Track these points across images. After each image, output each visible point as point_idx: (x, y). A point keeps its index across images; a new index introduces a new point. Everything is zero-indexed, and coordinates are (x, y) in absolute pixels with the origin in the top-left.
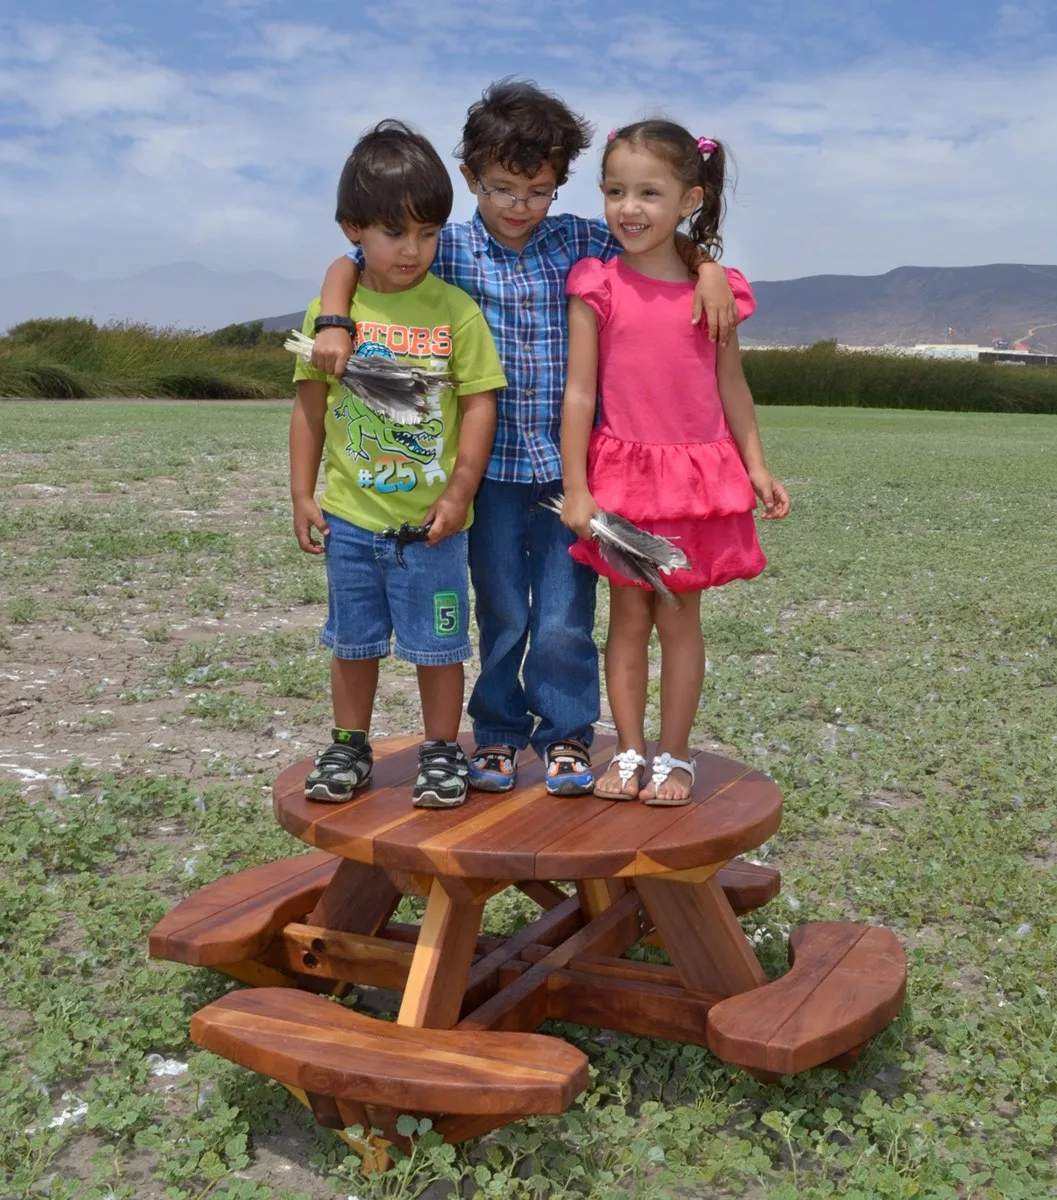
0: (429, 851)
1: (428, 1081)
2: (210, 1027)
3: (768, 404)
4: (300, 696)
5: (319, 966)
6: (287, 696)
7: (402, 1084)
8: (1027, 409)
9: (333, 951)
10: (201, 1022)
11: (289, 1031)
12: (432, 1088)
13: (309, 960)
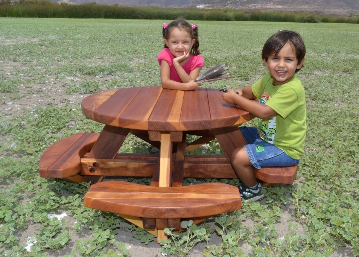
0: (173, 123)
1: (197, 206)
2: (95, 200)
3: (81, 18)
4: (8, 92)
5: (96, 172)
6: (3, 92)
7: (187, 209)
8: (145, 19)
9: (102, 166)
10: (90, 199)
11: (127, 196)
12: (198, 208)
13: (91, 170)
